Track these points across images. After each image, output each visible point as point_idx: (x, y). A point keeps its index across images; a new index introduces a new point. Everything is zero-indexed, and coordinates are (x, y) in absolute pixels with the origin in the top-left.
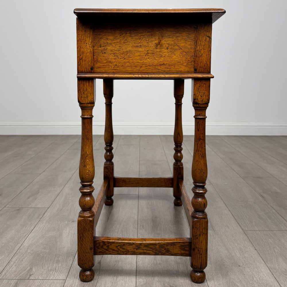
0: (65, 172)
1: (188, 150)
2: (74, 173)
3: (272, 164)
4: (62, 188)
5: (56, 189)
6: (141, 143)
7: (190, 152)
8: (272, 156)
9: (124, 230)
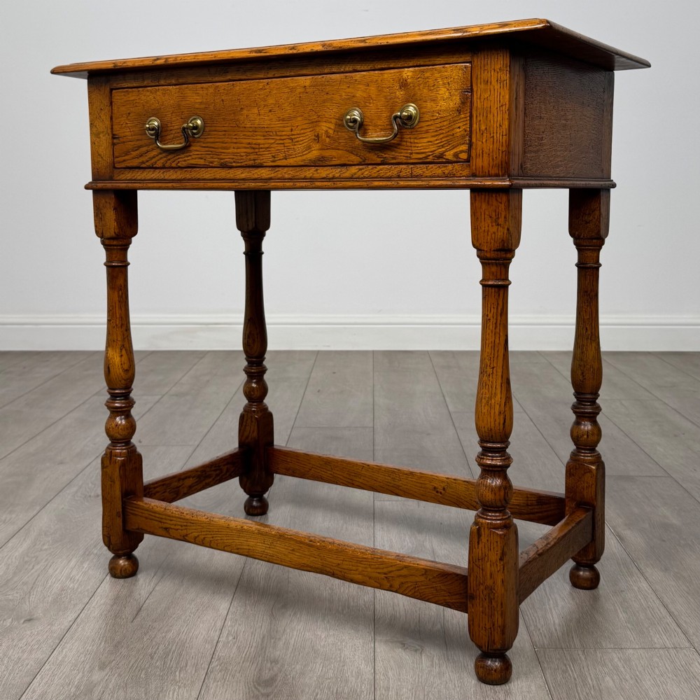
0: (61, 463)
1: (444, 396)
2: (87, 466)
3: (676, 436)
4: (35, 512)
5: (14, 516)
6: (313, 375)
7: (447, 399)
8: (679, 413)
9: (174, 648)
